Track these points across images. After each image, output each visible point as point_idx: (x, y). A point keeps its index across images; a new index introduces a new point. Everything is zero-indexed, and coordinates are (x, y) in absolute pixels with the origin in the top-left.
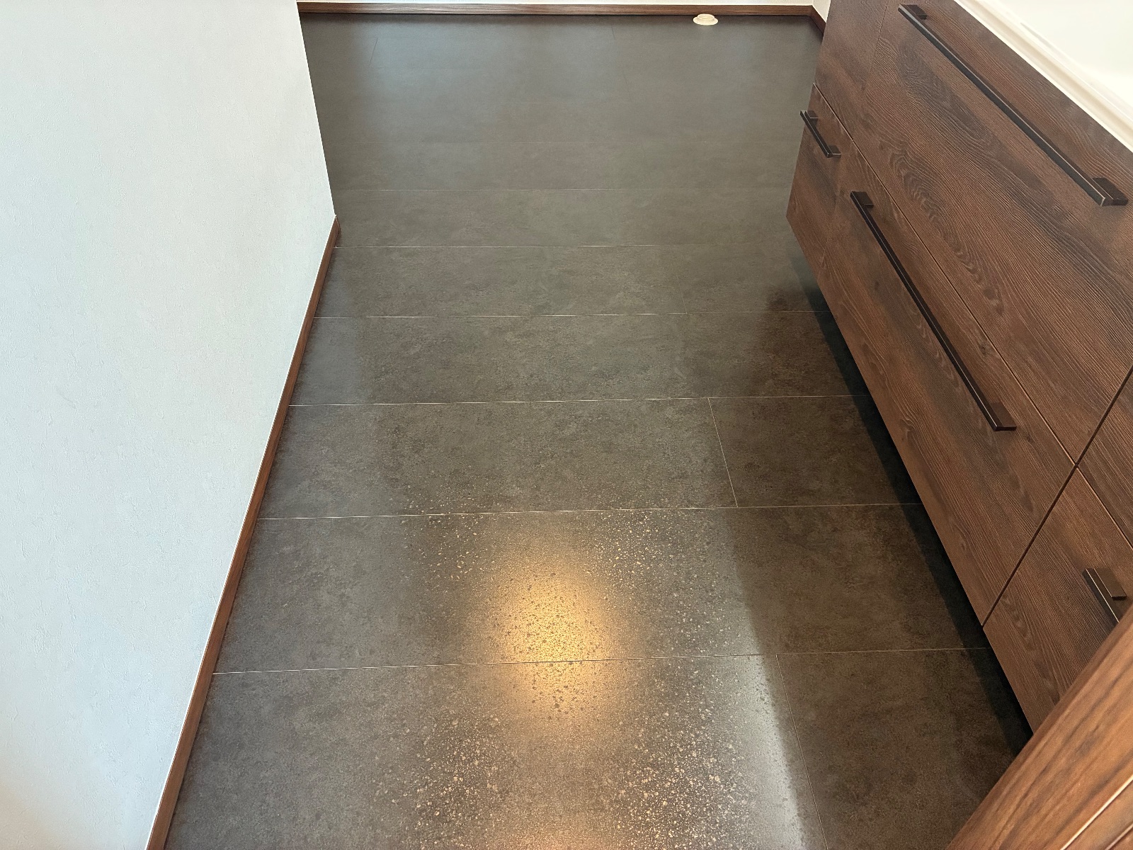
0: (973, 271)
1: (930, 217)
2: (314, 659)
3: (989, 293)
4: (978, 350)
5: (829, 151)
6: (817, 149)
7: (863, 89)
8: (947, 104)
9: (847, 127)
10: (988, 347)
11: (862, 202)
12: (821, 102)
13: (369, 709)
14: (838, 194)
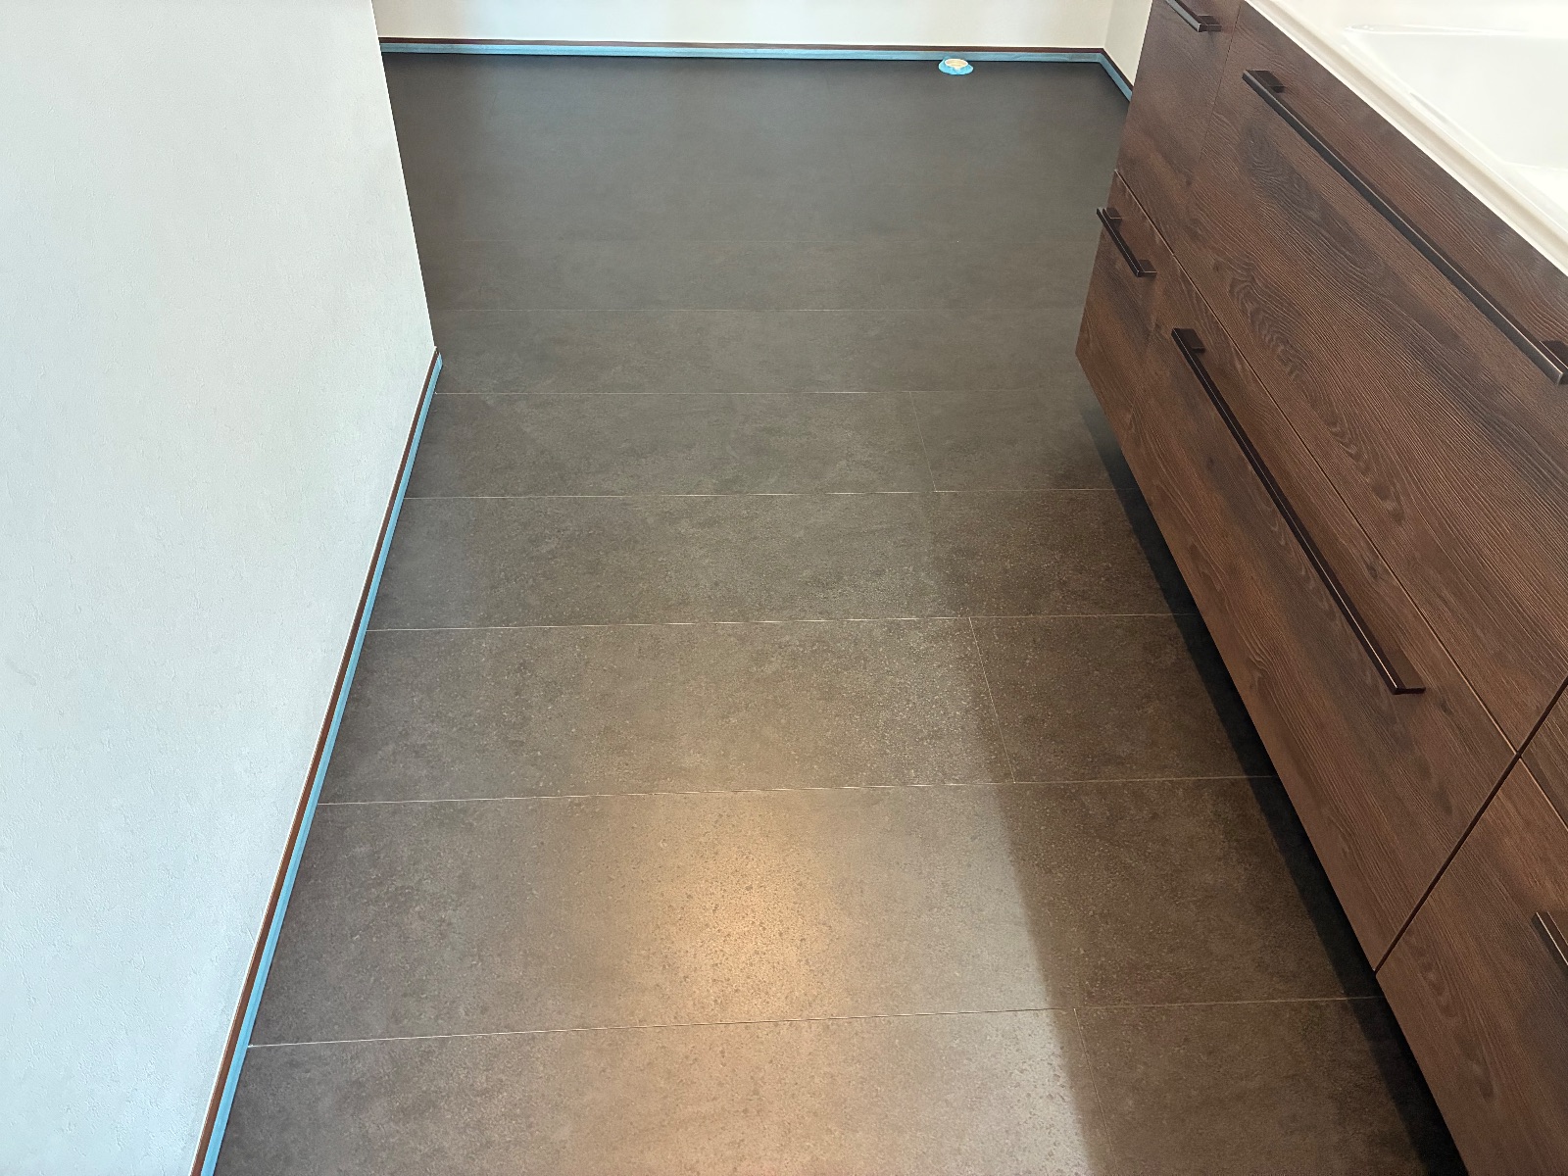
0: (1357, 457)
1: (1291, 372)
2: (397, 1021)
3: (1381, 491)
4: (1366, 573)
5: (1140, 268)
6: (1121, 263)
7: (1189, 183)
8: (1314, 215)
9: (1165, 235)
10: (1380, 569)
11: (1188, 343)
12: (1126, 194)
13: (478, 1099)
14: (1152, 329)
